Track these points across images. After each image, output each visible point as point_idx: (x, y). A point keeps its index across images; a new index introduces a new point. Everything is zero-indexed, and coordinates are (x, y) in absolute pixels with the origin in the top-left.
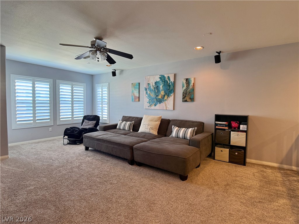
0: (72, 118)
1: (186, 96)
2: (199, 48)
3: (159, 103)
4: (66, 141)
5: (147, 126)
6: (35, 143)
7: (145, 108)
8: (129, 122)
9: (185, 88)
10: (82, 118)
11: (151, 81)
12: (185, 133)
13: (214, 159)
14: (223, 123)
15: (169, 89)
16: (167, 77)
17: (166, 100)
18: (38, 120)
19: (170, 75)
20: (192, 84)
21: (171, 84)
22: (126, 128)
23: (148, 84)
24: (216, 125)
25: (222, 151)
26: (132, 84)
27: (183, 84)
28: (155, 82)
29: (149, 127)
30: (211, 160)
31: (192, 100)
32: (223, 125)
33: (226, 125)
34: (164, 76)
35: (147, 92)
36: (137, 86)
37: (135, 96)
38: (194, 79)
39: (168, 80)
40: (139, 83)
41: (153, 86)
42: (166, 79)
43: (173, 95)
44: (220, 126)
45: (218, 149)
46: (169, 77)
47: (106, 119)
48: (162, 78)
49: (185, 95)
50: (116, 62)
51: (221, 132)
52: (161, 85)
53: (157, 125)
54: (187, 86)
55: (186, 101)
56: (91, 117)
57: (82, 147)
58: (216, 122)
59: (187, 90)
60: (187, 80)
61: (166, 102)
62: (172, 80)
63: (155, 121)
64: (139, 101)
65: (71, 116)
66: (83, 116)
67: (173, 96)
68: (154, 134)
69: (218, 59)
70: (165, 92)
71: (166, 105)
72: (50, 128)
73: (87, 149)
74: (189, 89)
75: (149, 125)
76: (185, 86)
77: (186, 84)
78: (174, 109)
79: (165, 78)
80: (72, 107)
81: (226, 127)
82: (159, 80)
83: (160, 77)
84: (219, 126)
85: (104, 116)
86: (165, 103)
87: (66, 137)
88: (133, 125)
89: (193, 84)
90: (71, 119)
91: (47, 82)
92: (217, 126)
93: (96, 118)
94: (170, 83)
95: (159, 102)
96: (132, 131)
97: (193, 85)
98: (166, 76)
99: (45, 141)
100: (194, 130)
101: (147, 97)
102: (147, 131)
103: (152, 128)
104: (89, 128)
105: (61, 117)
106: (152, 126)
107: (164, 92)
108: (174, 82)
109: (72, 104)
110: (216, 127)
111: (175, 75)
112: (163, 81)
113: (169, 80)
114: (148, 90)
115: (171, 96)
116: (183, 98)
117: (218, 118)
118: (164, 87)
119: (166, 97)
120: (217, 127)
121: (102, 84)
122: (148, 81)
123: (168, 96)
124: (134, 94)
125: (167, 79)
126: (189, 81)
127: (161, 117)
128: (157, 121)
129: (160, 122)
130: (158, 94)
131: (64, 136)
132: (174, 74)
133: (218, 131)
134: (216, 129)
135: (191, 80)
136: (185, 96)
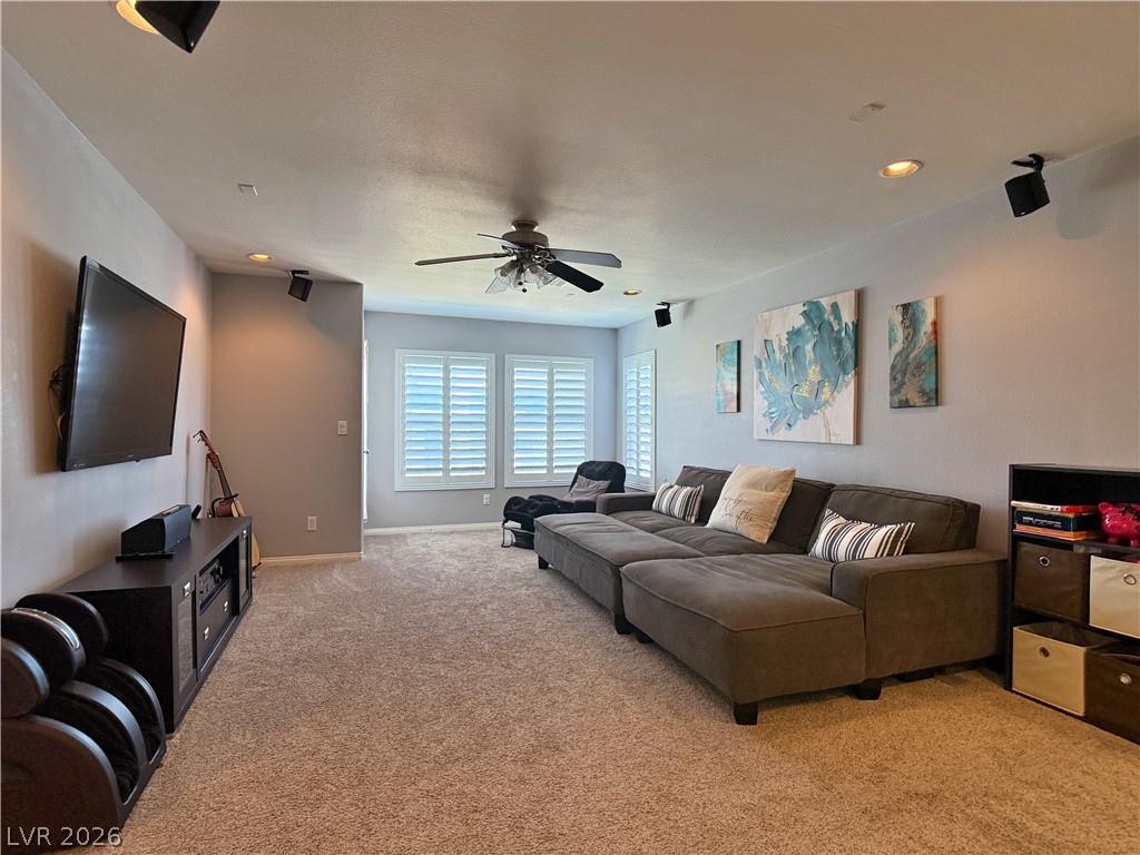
0: (550, 468)
1: (904, 383)
2: (899, 167)
3: (801, 416)
4: (510, 538)
5: (733, 505)
6: (443, 533)
7: (755, 437)
8: (689, 488)
9: (898, 347)
10: (575, 471)
11: (776, 332)
12: (860, 541)
13: (1008, 686)
14: (1049, 507)
15: (839, 356)
16: (828, 308)
17: (827, 402)
18: (454, 469)
19: (839, 299)
20: (926, 328)
21: (843, 334)
22: (676, 511)
23: (765, 341)
24: (1017, 516)
25: (1045, 652)
26: (718, 346)
27: (891, 330)
28: (788, 333)
29: (740, 508)
30: (996, 687)
31: (934, 397)
32: (1050, 517)
33: (1067, 518)
34: (818, 306)
35: (761, 375)
36: (732, 354)
37: (726, 393)
38: (938, 302)
39: (832, 319)
40: (739, 342)
41: (780, 347)
42: (826, 316)
43: (853, 382)
44: (1037, 525)
45: (1025, 641)
46: (835, 307)
47: (648, 475)
48: (813, 312)
49: (899, 376)
50: (602, 284)
51: (1042, 554)
52: (808, 342)
53: (771, 503)
54: (907, 338)
55: (905, 404)
56: (598, 469)
57: (530, 559)
58: (1013, 503)
59: (907, 357)
60: (906, 307)
61: (828, 410)
62: (848, 317)
63: (766, 489)
64: (739, 410)
65: (545, 464)
66: (579, 463)
67: (851, 388)
68: (752, 537)
69: (1027, 194)
70: (822, 368)
71: (826, 425)
72: (486, 496)
73: (543, 565)
74: (916, 352)
75: (738, 502)
76: (900, 334)
77: (906, 328)
78: (858, 440)
79: (821, 311)
80: (550, 434)
81: (1065, 528)
82: (800, 322)
83: (805, 312)
84: (1030, 524)
85: (643, 466)
86: (824, 414)
87: (511, 524)
88: (699, 498)
89: (935, 324)
90: (545, 471)
91: (480, 362)
92: (1021, 523)
93: (613, 473)
94: (839, 331)
95: (804, 413)
96: (693, 521)
97: (935, 332)
98: (825, 302)
99: (468, 532)
100: (899, 533)
101: (761, 393)
102: (731, 524)
103: (747, 516)
104: (577, 502)
105: (516, 464)
106: (750, 507)
107: (818, 369)
108: (858, 326)
109: (550, 425)
110: (1014, 527)
111: (860, 297)
112: (814, 326)
113: (838, 317)
114: (764, 365)
115: (846, 386)
116: (894, 392)
117: (1027, 482)
118: (818, 348)
119: (826, 390)
120: (1020, 528)
121: (638, 357)
122: (767, 332)
123: (835, 386)
124: (723, 386)
125: (829, 316)
126: (914, 314)
127: (793, 472)
128: (773, 490)
129: (785, 495)
130: (798, 380)
131: (506, 521)
132: (853, 293)
133: (1026, 547)
134: (1017, 539)
135: (923, 311)
136: (902, 384)
